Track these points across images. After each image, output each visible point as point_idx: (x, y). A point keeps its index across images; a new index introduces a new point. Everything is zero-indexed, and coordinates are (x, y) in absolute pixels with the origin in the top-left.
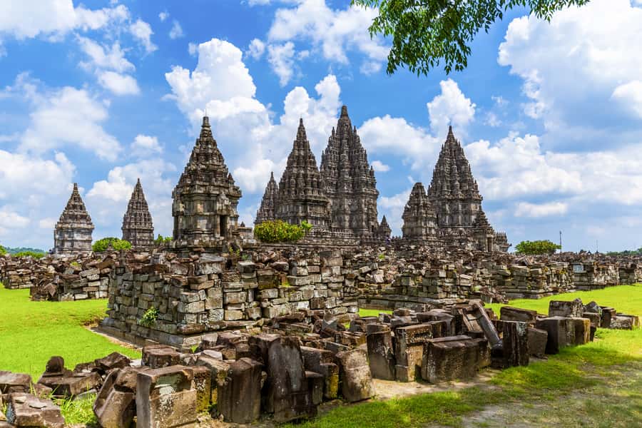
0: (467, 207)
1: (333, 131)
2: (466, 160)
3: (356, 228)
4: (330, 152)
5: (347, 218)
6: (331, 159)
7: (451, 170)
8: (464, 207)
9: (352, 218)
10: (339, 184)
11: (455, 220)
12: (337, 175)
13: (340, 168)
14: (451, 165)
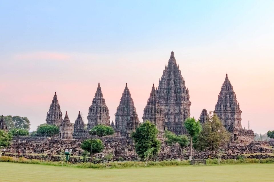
0: (233, 116)
1: (166, 67)
2: (234, 92)
3: (177, 123)
4: (164, 79)
5: (173, 117)
6: (164, 83)
7: (226, 97)
8: (232, 116)
9: (176, 117)
10: (169, 98)
11: (227, 123)
12: (167, 92)
13: (169, 89)
14: (226, 94)
